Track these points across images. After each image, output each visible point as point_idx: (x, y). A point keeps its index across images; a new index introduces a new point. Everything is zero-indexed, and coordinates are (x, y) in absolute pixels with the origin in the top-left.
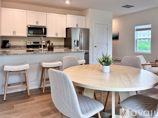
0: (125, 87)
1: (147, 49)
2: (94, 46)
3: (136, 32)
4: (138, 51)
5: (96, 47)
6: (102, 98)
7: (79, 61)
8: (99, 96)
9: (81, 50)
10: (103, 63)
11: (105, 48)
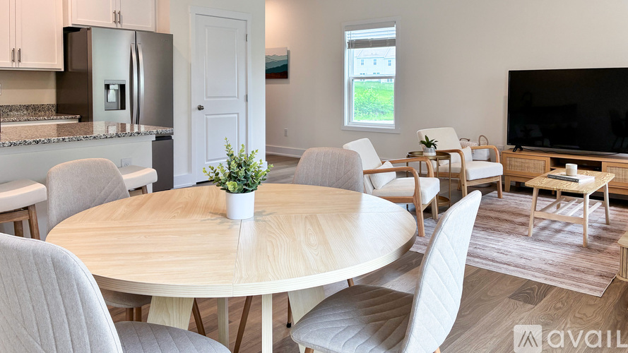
0: (309, 272)
1: (384, 110)
2: (195, 105)
3: (347, 51)
4: (355, 118)
5: (200, 108)
6: (227, 315)
7: (125, 177)
8: (212, 309)
9: (136, 126)
10: (230, 185)
11: (238, 114)
